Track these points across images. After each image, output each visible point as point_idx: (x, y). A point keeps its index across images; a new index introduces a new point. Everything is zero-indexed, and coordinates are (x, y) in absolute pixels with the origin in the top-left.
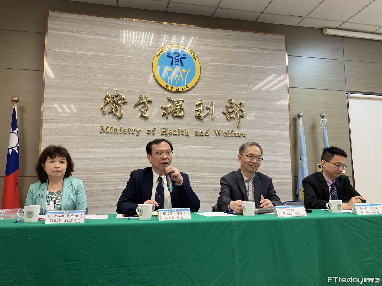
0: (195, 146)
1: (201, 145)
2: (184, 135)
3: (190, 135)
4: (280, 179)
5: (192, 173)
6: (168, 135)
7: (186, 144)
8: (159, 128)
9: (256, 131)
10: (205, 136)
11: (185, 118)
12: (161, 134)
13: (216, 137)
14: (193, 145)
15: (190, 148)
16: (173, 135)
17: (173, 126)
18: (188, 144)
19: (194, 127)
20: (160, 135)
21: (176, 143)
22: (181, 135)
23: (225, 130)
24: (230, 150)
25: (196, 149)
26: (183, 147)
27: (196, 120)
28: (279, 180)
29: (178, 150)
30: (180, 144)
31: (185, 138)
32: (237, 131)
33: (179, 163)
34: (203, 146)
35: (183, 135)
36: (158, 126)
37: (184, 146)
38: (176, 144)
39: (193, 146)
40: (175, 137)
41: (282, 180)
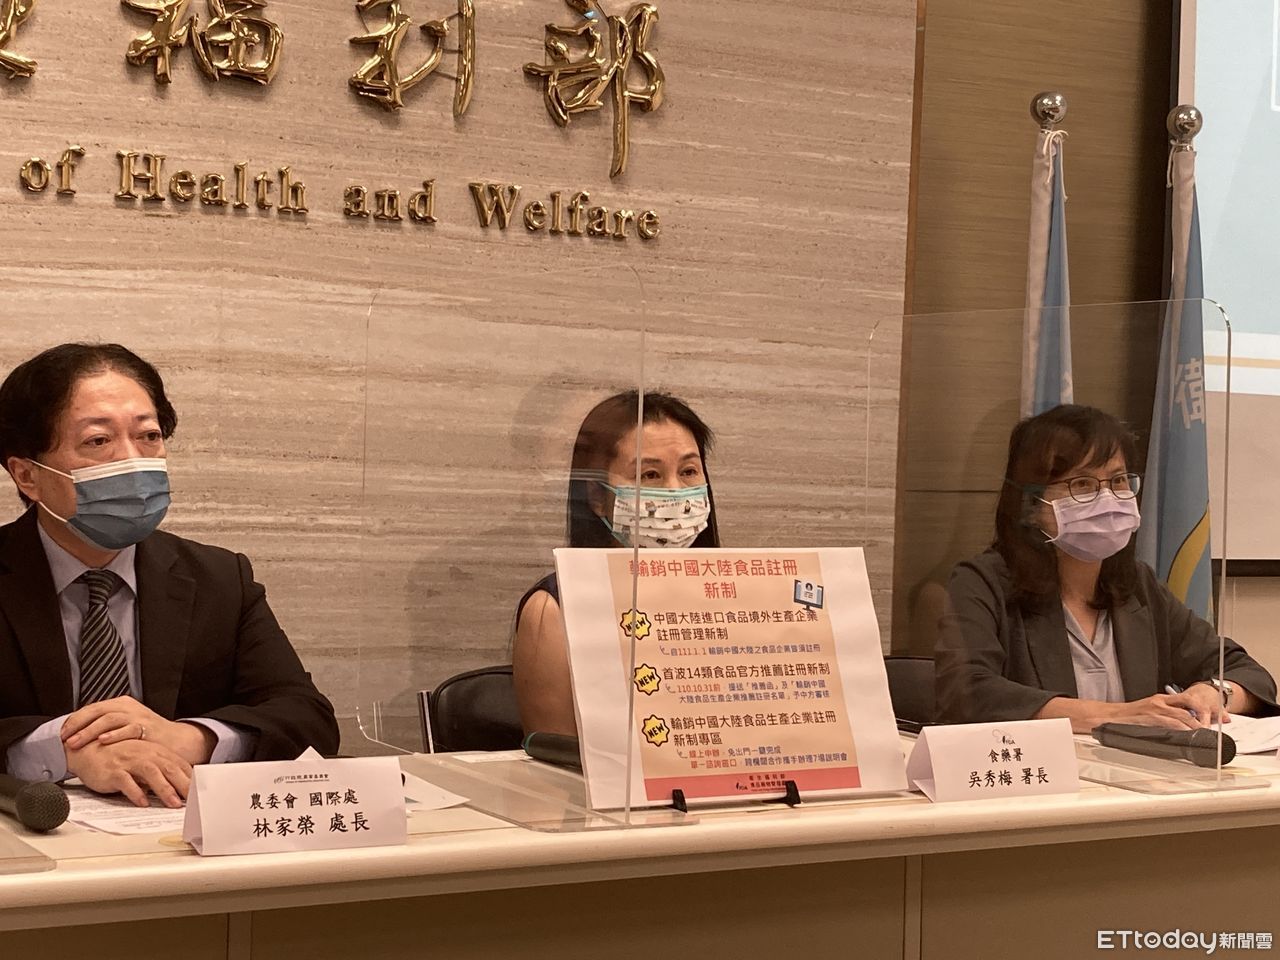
0: (340, 288)
1: (381, 285)
2: (274, 212)
3: (312, 214)
4: (831, 509)
5: (320, 466)
6: (167, 203)
7: (285, 273)
8: (102, 153)
9: (722, 202)
10: (407, 224)
11: (283, 94)
12: (117, 197)
13: (477, 232)
14: (328, 280)
15: (307, 301)
16: (197, 204)
17: (204, 141)
18: (295, 275)
19: (338, 158)
20: (109, 200)
21: (219, 259)
22: (252, 209)
23: (532, 191)
24: (555, 324)
25: (350, 310)
26: (265, 293)
27: (353, 108)
28: (827, 517)
29: (228, 312)
30: (246, 269)
31: (280, 231)
32: (606, 198)
33: (237, 400)
34: (393, 286)
35: (262, 206)
36: (97, 138)
37: (273, 286)
38: (220, 266)
39: (328, 287)
40: (213, 221)
41: (844, 517)
